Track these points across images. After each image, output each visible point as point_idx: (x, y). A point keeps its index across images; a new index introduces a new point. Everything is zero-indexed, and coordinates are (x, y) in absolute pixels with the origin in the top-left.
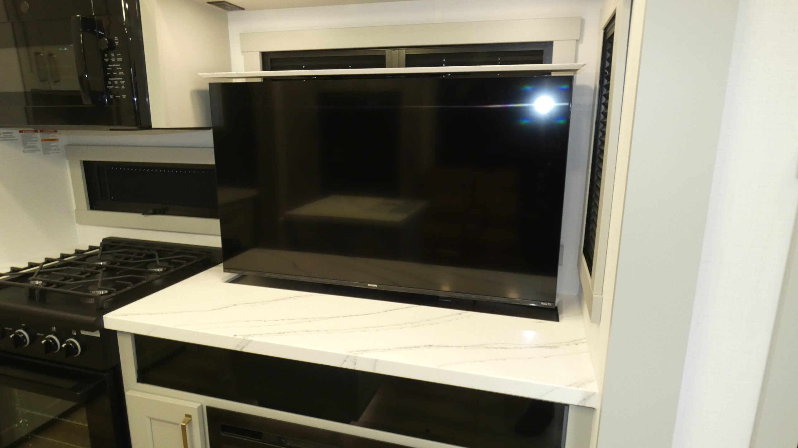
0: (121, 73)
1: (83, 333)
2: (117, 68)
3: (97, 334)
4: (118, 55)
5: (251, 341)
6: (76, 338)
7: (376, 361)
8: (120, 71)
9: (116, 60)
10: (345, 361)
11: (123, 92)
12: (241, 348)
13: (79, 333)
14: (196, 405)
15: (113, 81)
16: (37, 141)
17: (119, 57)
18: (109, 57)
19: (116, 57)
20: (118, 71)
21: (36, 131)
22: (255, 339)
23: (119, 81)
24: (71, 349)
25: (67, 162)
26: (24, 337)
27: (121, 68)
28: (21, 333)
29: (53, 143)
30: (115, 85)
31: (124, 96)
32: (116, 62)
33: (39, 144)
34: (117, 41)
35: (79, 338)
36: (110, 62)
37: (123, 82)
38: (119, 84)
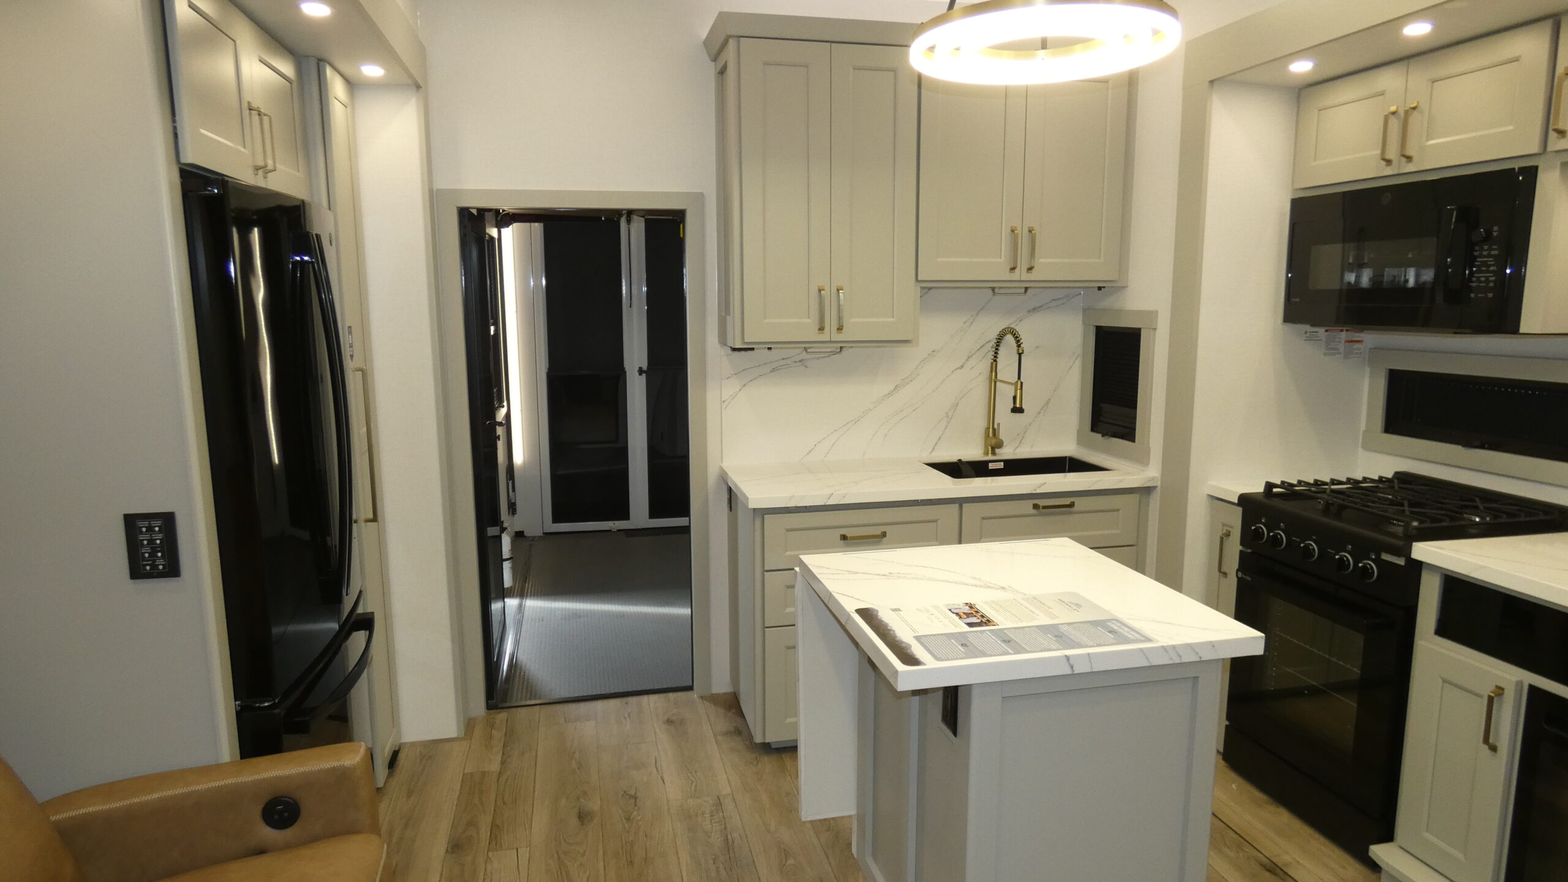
0: (1492, 268)
1: (1386, 557)
2: (1489, 263)
3: (1401, 562)
4: (1494, 247)
6: (1373, 560)
8: (1492, 265)
9: (1489, 253)
11: (1490, 290)
13: (1378, 556)
14: (1514, 679)
15: (1479, 278)
16: (1340, 342)
17: (1495, 249)
18: (1481, 250)
19: (1490, 249)
20: (1489, 266)
21: (1342, 331)
23: (1487, 278)
24: (1366, 572)
25: (1368, 370)
26: (1314, 549)
27: (1493, 263)
28: (1311, 545)
29: (1356, 346)
30: (1482, 282)
31: (1490, 295)
32: (1489, 256)
33: (1342, 347)
34: (1496, 231)
35: (1379, 562)
36: (1481, 256)
37: (1493, 278)
38: (1487, 281)
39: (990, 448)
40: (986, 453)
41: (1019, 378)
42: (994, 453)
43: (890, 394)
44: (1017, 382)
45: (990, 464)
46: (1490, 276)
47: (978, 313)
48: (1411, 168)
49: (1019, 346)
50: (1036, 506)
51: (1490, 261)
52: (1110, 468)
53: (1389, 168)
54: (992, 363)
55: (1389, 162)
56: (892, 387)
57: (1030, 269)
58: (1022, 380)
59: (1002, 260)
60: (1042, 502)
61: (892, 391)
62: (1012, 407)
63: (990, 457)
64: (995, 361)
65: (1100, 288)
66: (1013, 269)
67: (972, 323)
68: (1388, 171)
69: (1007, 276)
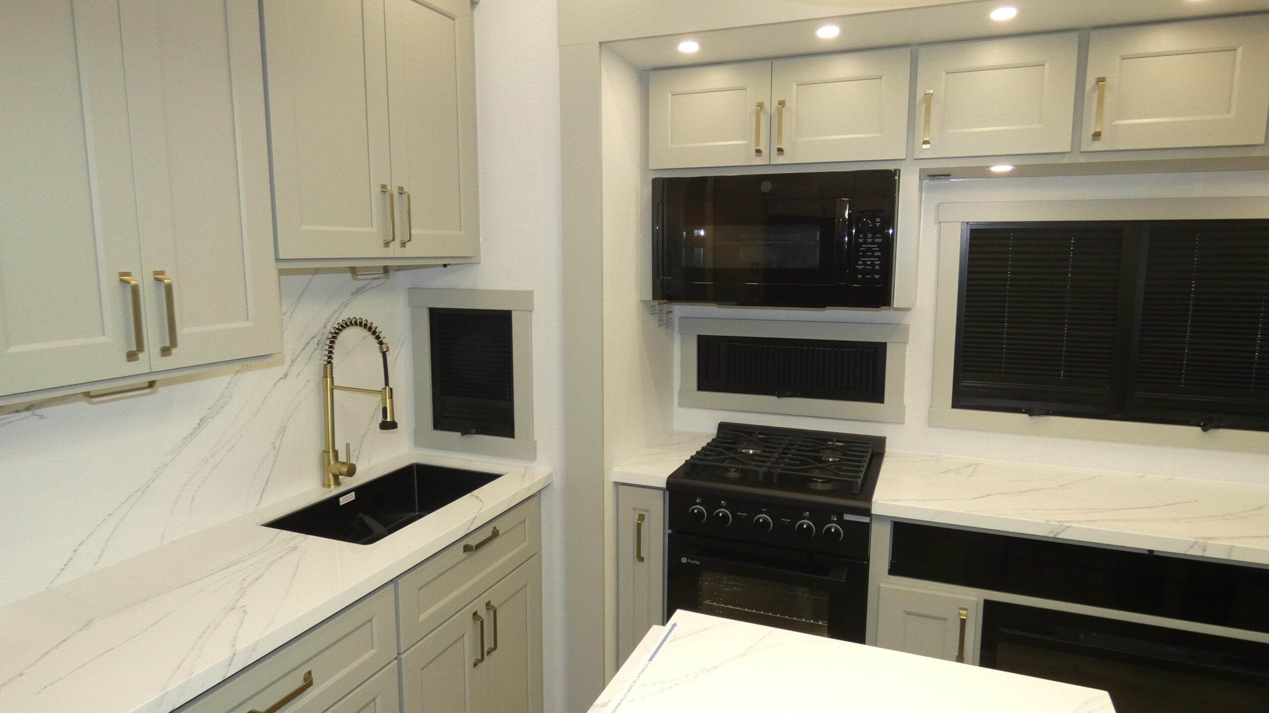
0: (876, 254)
1: (847, 517)
2: (873, 249)
3: (863, 519)
4: (877, 236)
5: (1069, 527)
6: (835, 522)
7: (1232, 547)
8: (877, 251)
9: (874, 241)
10: (1192, 547)
11: (877, 272)
12: (1055, 534)
13: (840, 517)
15: (864, 262)
16: (664, 314)
17: (879, 238)
18: (865, 237)
19: (874, 237)
20: (874, 252)
21: (665, 303)
22: (1073, 525)
23: (873, 262)
25: (677, 338)
27: (878, 249)
29: (670, 316)
30: (869, 265)
31: (877, 277)
32: (873, 243)
33: (665, 318)
34: (878, 222)
35: (841, 522)
36: (865, 242)
37: (879, 262)
38: (873, 264)
39: (331, 476)
40: (326, 485)
41: (387, 383)
42: (337, 483)
43: (193, 434)
44: (385, 389)
45: (341, 499)
46: (876, 261)
47: (298, 300)
48: (781, 160)
49: (381, 343)
50: (467, 549)
51: (874, 247)
52: (502, 473)
53: (758, 158)
54: (325, 366)
55: (758, 151)
56: (194, 423)
57: (403, 244)
58: (391, 385)
59: (374, 230)
60: (473, 541)
61: (196, 429)
62: (380, 422)
63: (334, 491)
64: (329, 362)
65: (445, 266)
66: (387, 244)
67: (292, 314)
68: (758, 161)
69: (381, 252)
